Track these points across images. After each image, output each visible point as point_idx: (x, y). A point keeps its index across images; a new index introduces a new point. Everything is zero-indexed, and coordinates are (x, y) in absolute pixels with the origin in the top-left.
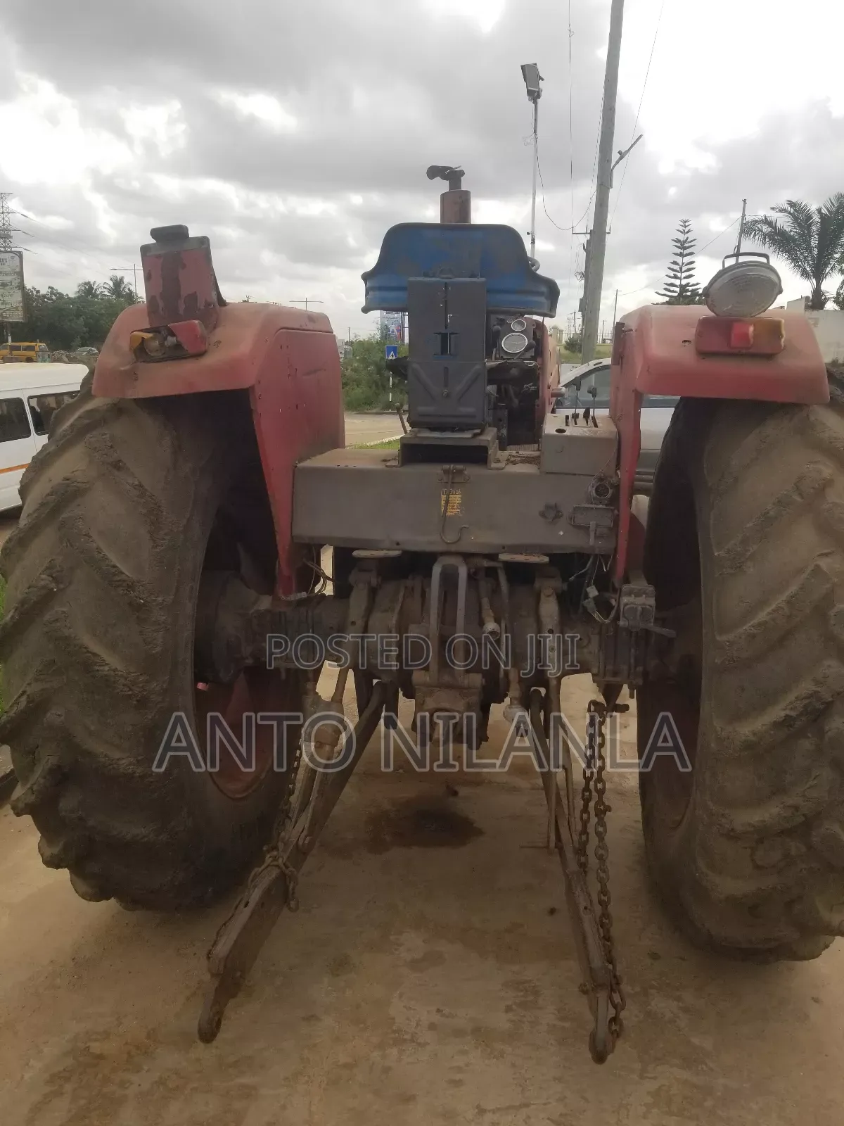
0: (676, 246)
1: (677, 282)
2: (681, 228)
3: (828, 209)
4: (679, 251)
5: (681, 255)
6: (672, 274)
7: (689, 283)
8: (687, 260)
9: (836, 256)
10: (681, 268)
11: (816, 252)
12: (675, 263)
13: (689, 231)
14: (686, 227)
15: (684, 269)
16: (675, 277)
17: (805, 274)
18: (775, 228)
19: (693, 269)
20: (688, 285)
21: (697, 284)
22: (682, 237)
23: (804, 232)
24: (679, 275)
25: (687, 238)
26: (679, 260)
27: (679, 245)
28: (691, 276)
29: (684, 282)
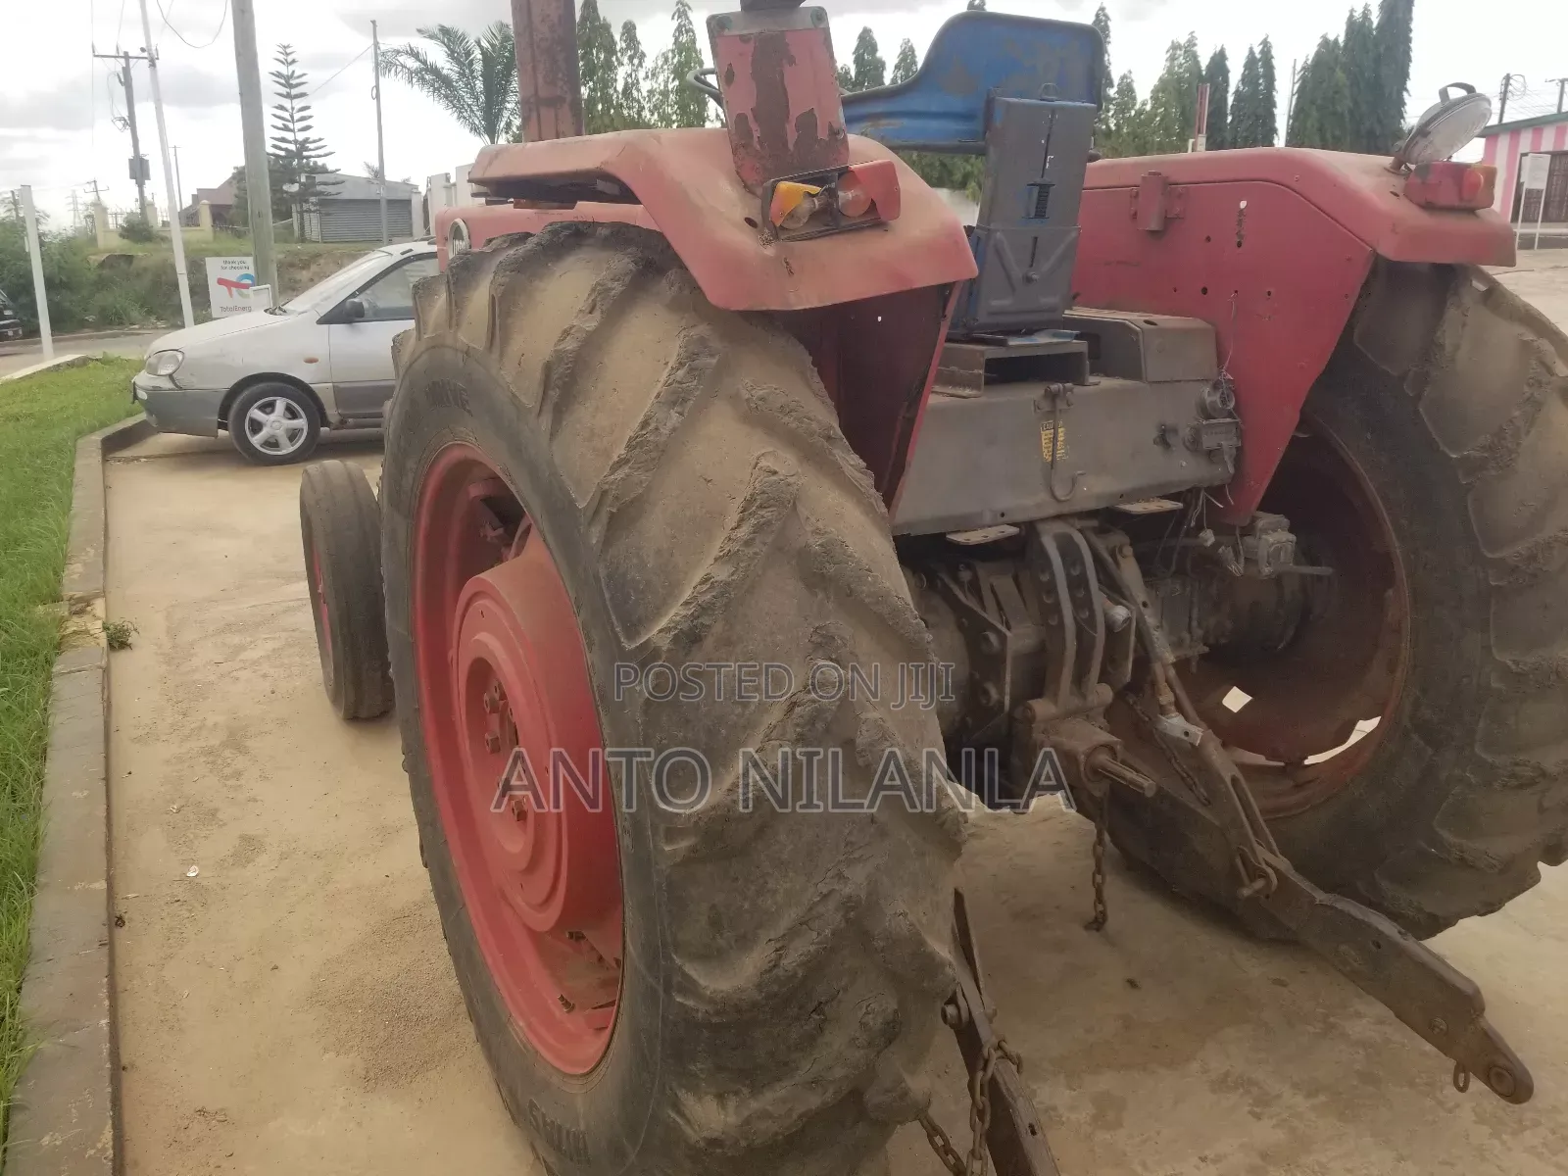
0: (278, 82)
1: (289, 136)
2: (282, 57)
3: (488, 42)
4: (284, 90)
5: (288, 96)
6: (280, 123)
7: (307, 139)
8: (298, 103)
9: (509, 106)
10: (292, 116)
11: (482, 98)
12: (281, 108)
13: (294, 61)
14: (287, 54)
15: (297, 116)
16: (286, 128)
17: (474, 129)
18: (424, 63)
19: (311, 117)
20: (306, 140)
21: (320, 140)
22: (284, 70)
23: (464, 71)
24: (291, 125)
25: (293, 72)
26: (286, 103)
27: (283, 81)
28: (307, 128)
29: (301, 136)
